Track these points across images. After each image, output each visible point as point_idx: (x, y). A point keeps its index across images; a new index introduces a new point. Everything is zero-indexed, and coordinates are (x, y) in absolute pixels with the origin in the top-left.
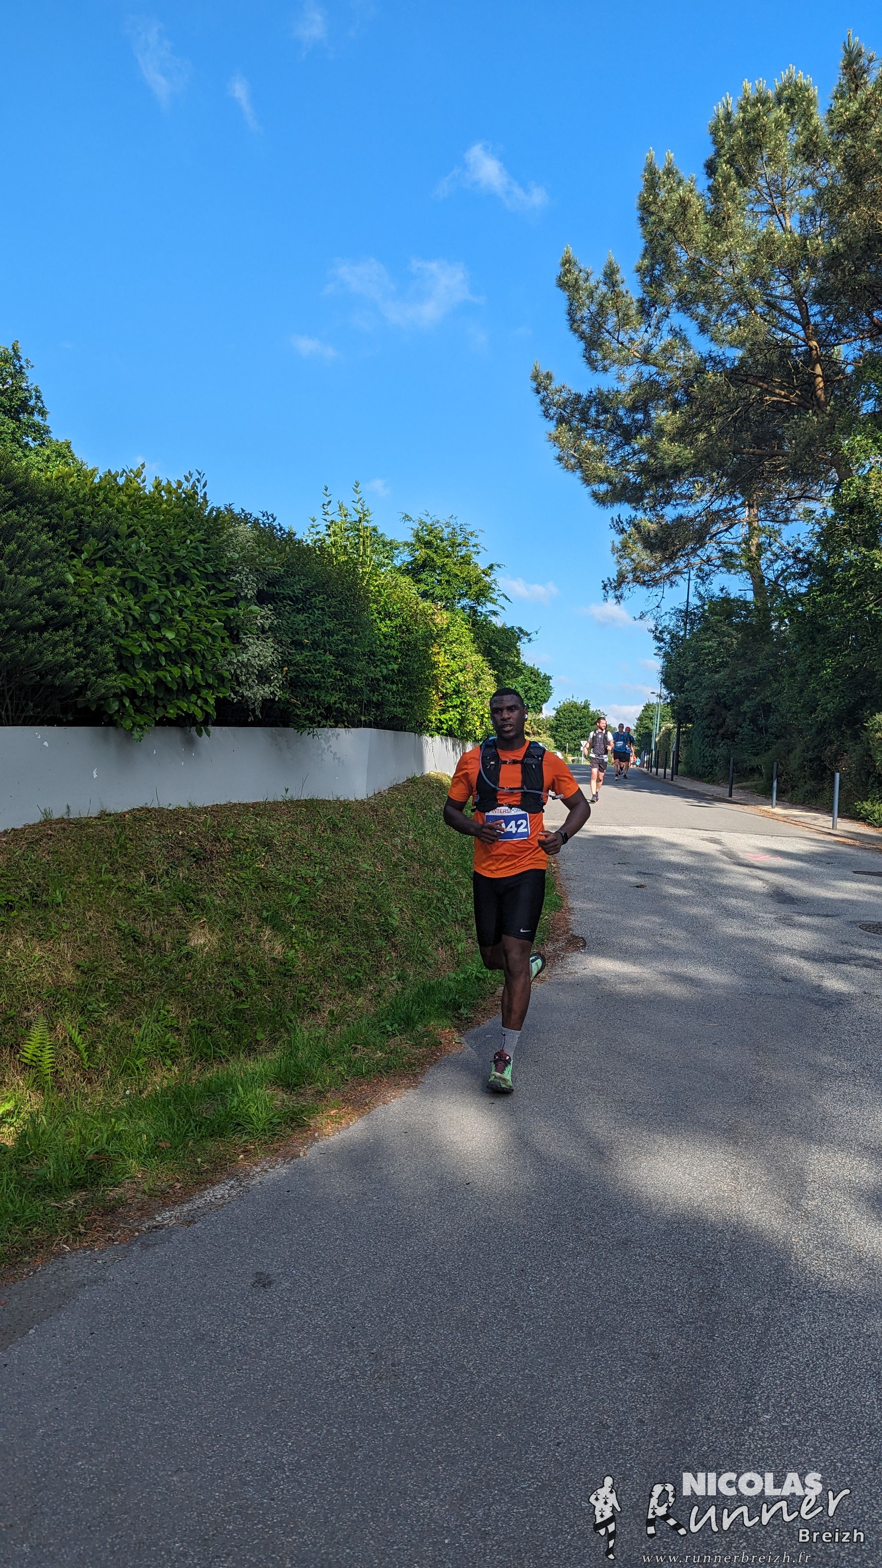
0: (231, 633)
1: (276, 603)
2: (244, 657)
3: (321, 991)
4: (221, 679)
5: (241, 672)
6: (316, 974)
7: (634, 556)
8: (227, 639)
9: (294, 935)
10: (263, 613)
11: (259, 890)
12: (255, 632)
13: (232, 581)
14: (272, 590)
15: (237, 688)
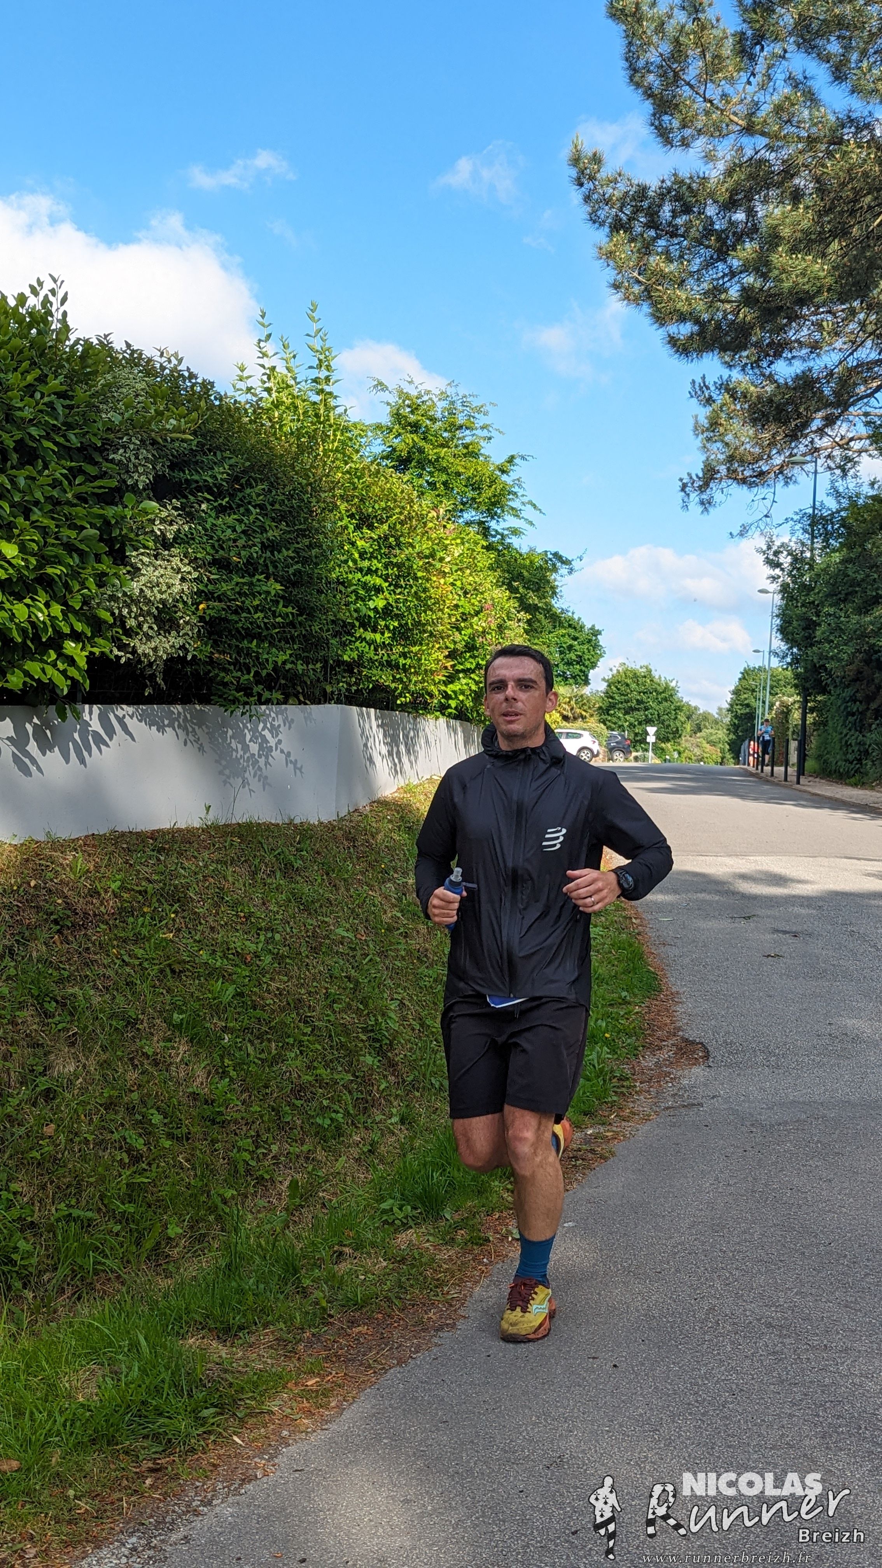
0: (111, 547)
1: (186, 497)
2: (135, 587)
3: (275, 1148)
4: (97, 626)
5: (129, 613)
6: (266, 1118)
7: (726, 439)
8: (104, 557)
9: (226, 1052)
10: (164, 514)
11: (165, 977)
12: (151, 544)
13: (112, 461)
14: (178, 475)
15: (124, 639)
